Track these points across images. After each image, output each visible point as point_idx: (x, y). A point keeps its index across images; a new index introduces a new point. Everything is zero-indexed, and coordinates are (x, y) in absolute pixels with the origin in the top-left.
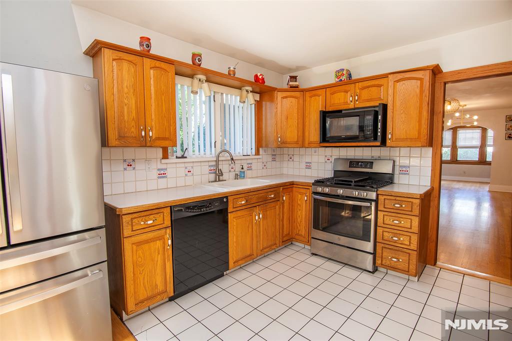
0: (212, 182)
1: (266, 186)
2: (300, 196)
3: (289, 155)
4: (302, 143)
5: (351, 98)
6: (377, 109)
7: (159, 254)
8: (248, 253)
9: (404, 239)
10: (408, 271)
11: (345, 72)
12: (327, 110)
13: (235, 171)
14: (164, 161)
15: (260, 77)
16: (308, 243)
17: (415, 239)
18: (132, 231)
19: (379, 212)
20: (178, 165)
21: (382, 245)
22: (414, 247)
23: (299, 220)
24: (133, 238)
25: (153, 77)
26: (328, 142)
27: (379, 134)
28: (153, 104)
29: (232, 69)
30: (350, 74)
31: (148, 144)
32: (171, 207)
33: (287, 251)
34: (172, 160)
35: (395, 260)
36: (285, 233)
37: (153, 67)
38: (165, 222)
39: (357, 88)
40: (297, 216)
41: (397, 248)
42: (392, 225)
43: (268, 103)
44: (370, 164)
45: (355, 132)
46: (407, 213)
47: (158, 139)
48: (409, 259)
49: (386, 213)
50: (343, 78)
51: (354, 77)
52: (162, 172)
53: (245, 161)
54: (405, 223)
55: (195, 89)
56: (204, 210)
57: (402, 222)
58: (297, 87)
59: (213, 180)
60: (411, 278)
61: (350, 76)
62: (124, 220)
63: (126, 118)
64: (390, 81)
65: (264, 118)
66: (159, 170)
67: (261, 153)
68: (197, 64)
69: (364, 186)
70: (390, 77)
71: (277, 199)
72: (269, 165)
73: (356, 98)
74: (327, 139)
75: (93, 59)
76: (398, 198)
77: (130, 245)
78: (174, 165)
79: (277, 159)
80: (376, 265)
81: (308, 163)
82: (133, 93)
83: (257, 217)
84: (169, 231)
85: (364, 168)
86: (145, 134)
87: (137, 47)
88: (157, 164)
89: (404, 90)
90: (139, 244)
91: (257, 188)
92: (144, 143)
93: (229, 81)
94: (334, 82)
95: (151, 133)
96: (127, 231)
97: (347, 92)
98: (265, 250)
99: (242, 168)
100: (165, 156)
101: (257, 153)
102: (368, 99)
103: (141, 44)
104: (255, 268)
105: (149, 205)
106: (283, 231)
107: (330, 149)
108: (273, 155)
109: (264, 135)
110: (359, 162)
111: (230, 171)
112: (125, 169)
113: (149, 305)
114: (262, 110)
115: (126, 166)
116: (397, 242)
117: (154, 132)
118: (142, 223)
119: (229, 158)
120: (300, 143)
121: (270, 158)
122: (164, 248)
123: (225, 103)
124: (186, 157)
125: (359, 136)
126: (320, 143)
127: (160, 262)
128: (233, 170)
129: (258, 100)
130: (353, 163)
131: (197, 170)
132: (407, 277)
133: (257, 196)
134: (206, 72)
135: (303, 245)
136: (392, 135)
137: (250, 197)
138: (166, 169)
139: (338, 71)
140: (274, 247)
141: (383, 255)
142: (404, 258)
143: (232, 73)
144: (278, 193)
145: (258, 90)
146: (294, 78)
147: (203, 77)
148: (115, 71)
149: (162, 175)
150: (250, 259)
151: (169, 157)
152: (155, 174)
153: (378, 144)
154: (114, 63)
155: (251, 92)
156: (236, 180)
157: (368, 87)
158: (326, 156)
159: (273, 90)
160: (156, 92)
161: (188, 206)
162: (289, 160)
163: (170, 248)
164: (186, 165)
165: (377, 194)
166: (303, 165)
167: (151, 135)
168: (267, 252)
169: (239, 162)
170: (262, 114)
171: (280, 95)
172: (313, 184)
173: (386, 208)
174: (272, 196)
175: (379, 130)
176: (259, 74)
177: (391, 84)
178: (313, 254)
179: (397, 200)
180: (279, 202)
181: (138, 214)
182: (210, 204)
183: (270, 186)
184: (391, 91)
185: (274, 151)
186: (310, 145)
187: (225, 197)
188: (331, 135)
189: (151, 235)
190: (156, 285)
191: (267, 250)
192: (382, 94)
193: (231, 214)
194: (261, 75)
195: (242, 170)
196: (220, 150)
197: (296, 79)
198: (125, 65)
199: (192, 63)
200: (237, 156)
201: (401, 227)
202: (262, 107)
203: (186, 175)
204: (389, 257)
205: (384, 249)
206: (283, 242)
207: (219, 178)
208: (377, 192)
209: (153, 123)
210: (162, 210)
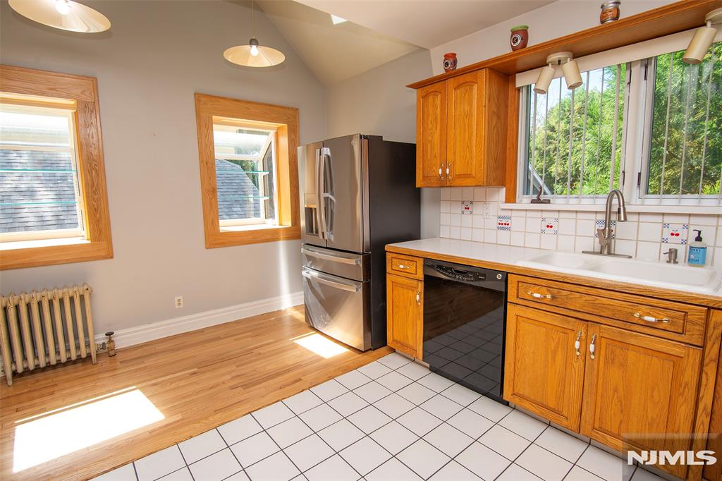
0: (587, 253)
13: (684, 243)
14: (508, 206)
18: (392, 269)
20: (529, 214)
25: (458, 98)
32: (423, 258)
34: (521, 204)
37: (457, 87)
38: (418, 274)
47: (459, 176)
52: (504, 221)
62: (387, 257)
66: (499, 217)
77: (391, 282)
78: (523, 214)
88: (498, 209)
95: (447, 170)
96: (388, 268)
99: (698, 240)
103: (446, 65)
112: (463, 212)
115: (464, 209)
118: (398, 265)
128: (675, 239)
138: (510, 218)
149: (504, 226)
151: (517, 200)
152: (494, 222)
156: (672, 265)
167: (447, 173)
180: (695, 351)
182: (471, 273)
187: (499, 271)
189: (405, 281)
195: (697, 244)
198: (431, 98)
203: (543, 232)
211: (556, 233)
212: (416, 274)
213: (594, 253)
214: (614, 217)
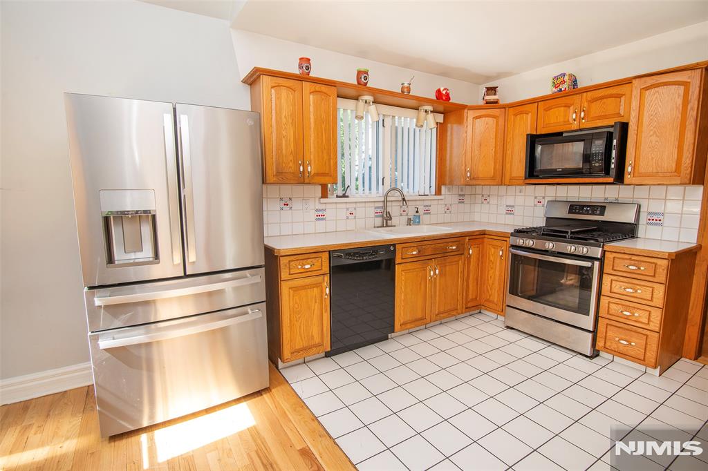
0: (378, 227)
1: (446, 235)
2: (493, 250)
3: (483, 196)
4: (500, 179)
5: (574, 115)
6: (611, 130)
7: (316, 302)
8: (419, 315)
9: (640, 315)
10: (644, 360)
11: (566, 78)
12: (538, 133)
13: (407, 215)
14: (323, 200)
15: (444, 92)
16: (502, 312)
17: (657, 316)
18: (290, 274)
19: (604, 276)
20: (338, 206)
21: (608, 321)
22: (655, 326)
23: (490, 282)
24: (290, 282)
25: (314, 103)
26: (537, 177)
27: (613, 166)
28: (312, 135)
29: (406, 85)
30: (576, 81)
31: (306, 181)
32: (329, 251)
33: (472, 321)
34: (332, 199)
35: (625, 343)
36: (470, 297)
37: (313, 92)
38: (323, 268)
39: (584, 100)
40: (488, 277)
41: (629, 327)
42: (623, 295)
43: (455, 126)
44: (602, 209)
45: (577, 163)
46: (647, 278)
47: (317, 174)
48: (646, 344)
49: (615, 278)
50: (563, 87)
51: (580, 85)
52: (320, 213)
53: (421, 203)
54: (643, 292)
55: (360, 114)
56: (366, 259)
57: (639, 291)
58: (496, 102)
59: (380, 225)
60: (650, 370)
61: (575, 82)
62: (282, 262)
63: (284, 151)
64: (634, 88)
65: (448, 145)
66: (317, 210)
67: (443, 192)
68: (362, 83)
69: (586, 239)
70: (635, 82)
71: (461, 252)
72: (453, 209)
73: (582, 115)
74: (535, 174)
75: (251, 88)
76: (634, 258)
77: (287, 289)
78: (334, 206)
79: (466, 201)
80: (597, 348)
81: (510, 206)
82: (292, 123)
83: (432, 274)
84: (327, 278)
85: (590, 214)
86: (304, 168)
87: (296, 71)
88: (315, 204)
89: (656, 101)
90: (296, 289)
91: (433, 236)
92: (302, 179)
93: (403, 100)
94: (551, 93)
95: (309, 168)
96: (284, 274)
97: (569, 107)
98: (441, 315)
99: (417, 212)
100: (324, 195)
101: (438, 192)
102: (601, 116)
103: (300, 67)
104: (426, 335)
105: (307, 248)
106: (467, 295)
107: (543, 187)
108: (460, 195)
109: (448, 168)
110: (584, 206)
111: (401, 215)
112: (282, 209)
113: (305, 357)
114: (447, 136)
115: (282, 206)
116: (630, 318)
117: (313, 167)
118: (300, 267)
119: (400, 199)
120: (498, 178)
121: (456, 199)
122: (322, 296)
123: (396, 125)
124: (348, 197)
125: (582, 169)
126: (526, 179)
127: (317, 312)
128: (404, 214)
129: (442, 121)
130: (575, 207)
131: (360, 212)
132: (643, 368)
133: (433, 246)
134: (374, 92)
135: (495, 316)
136: (634, 168)
137: (423, 247)
138: (325, 210)
139: (556, 78)
140: (454, 313)
141: (608, 334)
142: (637, 341)
143: (405, 90)
144: (462, 244)
145: (441, 108)
146: (492, 90)
147: (370, 98)
148: (273, 99)
149: (321, 217)
150: (421, 323)
151: (329, 196)
152: (313, 215)
153: (611, 180)
154: (273, 91)
155: (431, 112)
156: (409, 226)
157: (601, 98)
158: (536, 197)
159: (461, 108)
160: (315, 122)
161: (349, 252)
162: (483, 202)
163: (327, 297)
164: (348, 206)
165: (602, 250)
166: (503, 210)
167: (309, 170)
168: (444, 318)
169: (414, 203)
170: (446, 141)
171: (470, 115)
172: (512, 234)
173: (615, 270)
174: (454, 248)
175: (613, 161)
176: (442, 90)
177: (636, 93)
178: (508, 327)
179: (634, 260)
180: (463, 256)
181: (295, 257)
182: (374, 251)
183: (452, 234)
184: (635, 104)
185: (462, 190)
186: (512, 182)
187: (391, 245)
188: (542, 168)
189: (308, 281)
190: (312, 336)
191: (445, 315)
192: (622, 107)
193: (399, 265)
194: (445, 89)
195: (417, 214)
196: (389, 188)
197: (495, 91)
198: (284, 92)
199: (356, 83)
200: (411, 196)
201: (637, 297)
202: (446, 131)
203: (348, 218)
204: (616, 338)
205: (609, 327)
206: (466, 308)
207: (387, 223)
208: (603, 247)
209: (312, 157)
210: (320, 255)
211: (355, 218)
212: (321, 269)
213: (380, 227)
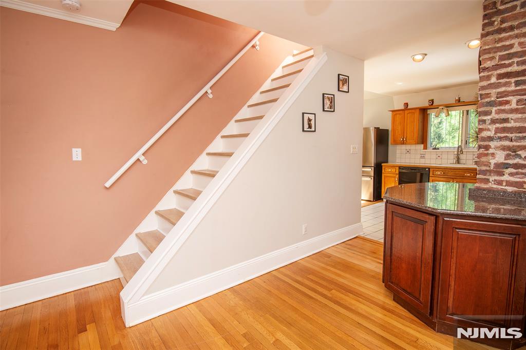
1: (463, 168)
7: (393, 182)
14: (424, 150)
18: (385, 171)
24: (385, 174)
25: (409, 117)
32: (399, 167)
37: (408, 113)
52: (423, 156)
62: (383, 168)
63: (397, 134)
78: (430, 153)
82: (400, 125)
86: (403, 139)
88: (420, 152)
90: (387, 177)
91: (453, 167)
115: (407, 152)
118: (388, 170)
124: (438, 149)
133: (454, 172)
137: (447, 172)
138: (425, 154)
151: (428, 148)
154: (395, 116)
160: (409, 123)
163: (397, 182)
164: (438, 153)
174: (469, 175)
183: (468, 168)
189: (391, 175)
193: (431, 177)
198: (398, 115)
203: (437, 158)
209: (407, 135)
210: (395, 167)
211: (441, 159)
212: (395, 172)
213: (453, 163)
214: (459, 153)
